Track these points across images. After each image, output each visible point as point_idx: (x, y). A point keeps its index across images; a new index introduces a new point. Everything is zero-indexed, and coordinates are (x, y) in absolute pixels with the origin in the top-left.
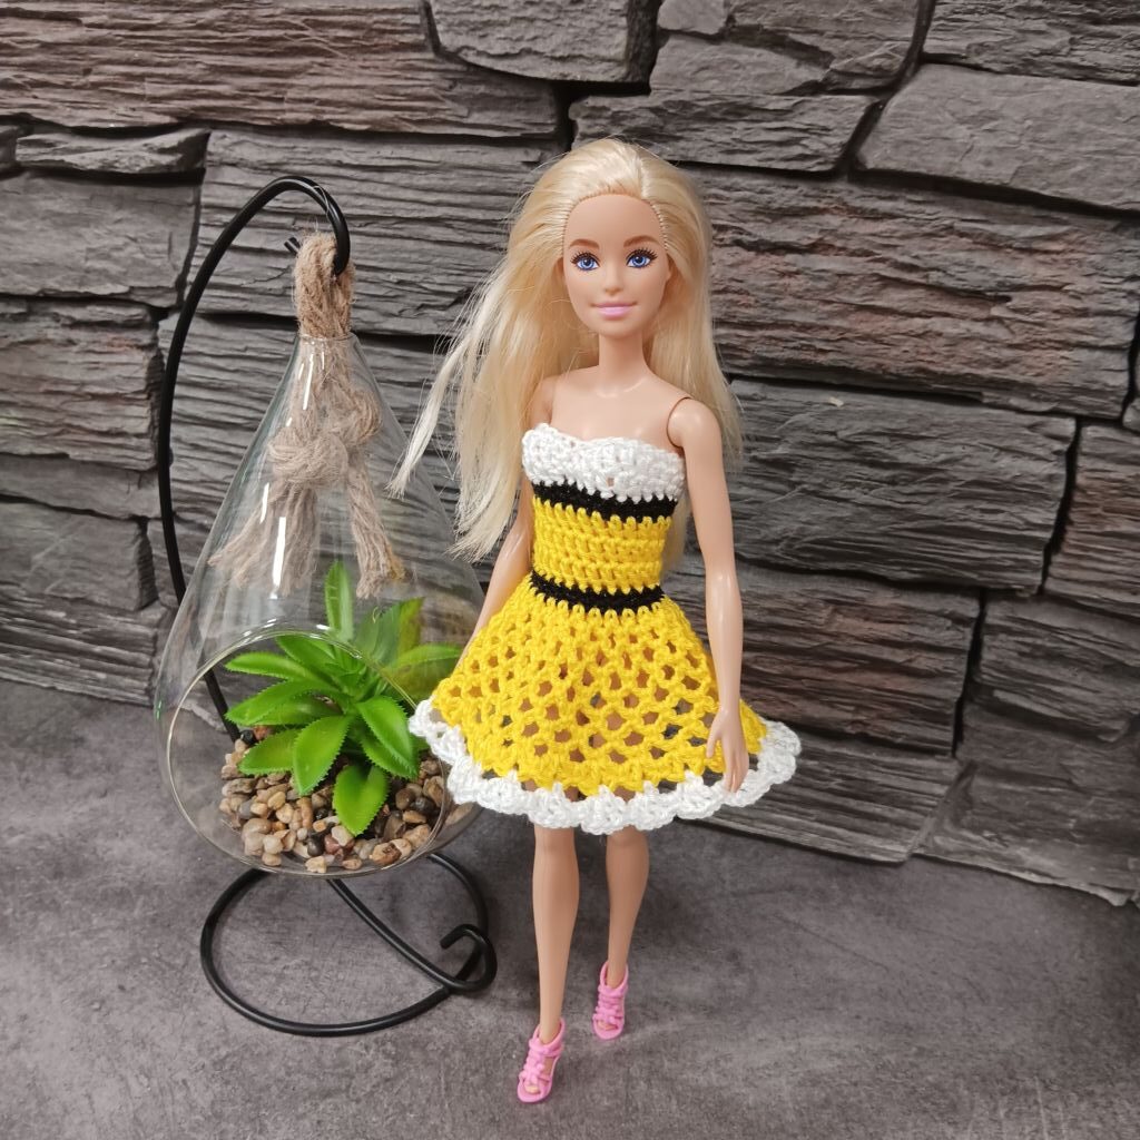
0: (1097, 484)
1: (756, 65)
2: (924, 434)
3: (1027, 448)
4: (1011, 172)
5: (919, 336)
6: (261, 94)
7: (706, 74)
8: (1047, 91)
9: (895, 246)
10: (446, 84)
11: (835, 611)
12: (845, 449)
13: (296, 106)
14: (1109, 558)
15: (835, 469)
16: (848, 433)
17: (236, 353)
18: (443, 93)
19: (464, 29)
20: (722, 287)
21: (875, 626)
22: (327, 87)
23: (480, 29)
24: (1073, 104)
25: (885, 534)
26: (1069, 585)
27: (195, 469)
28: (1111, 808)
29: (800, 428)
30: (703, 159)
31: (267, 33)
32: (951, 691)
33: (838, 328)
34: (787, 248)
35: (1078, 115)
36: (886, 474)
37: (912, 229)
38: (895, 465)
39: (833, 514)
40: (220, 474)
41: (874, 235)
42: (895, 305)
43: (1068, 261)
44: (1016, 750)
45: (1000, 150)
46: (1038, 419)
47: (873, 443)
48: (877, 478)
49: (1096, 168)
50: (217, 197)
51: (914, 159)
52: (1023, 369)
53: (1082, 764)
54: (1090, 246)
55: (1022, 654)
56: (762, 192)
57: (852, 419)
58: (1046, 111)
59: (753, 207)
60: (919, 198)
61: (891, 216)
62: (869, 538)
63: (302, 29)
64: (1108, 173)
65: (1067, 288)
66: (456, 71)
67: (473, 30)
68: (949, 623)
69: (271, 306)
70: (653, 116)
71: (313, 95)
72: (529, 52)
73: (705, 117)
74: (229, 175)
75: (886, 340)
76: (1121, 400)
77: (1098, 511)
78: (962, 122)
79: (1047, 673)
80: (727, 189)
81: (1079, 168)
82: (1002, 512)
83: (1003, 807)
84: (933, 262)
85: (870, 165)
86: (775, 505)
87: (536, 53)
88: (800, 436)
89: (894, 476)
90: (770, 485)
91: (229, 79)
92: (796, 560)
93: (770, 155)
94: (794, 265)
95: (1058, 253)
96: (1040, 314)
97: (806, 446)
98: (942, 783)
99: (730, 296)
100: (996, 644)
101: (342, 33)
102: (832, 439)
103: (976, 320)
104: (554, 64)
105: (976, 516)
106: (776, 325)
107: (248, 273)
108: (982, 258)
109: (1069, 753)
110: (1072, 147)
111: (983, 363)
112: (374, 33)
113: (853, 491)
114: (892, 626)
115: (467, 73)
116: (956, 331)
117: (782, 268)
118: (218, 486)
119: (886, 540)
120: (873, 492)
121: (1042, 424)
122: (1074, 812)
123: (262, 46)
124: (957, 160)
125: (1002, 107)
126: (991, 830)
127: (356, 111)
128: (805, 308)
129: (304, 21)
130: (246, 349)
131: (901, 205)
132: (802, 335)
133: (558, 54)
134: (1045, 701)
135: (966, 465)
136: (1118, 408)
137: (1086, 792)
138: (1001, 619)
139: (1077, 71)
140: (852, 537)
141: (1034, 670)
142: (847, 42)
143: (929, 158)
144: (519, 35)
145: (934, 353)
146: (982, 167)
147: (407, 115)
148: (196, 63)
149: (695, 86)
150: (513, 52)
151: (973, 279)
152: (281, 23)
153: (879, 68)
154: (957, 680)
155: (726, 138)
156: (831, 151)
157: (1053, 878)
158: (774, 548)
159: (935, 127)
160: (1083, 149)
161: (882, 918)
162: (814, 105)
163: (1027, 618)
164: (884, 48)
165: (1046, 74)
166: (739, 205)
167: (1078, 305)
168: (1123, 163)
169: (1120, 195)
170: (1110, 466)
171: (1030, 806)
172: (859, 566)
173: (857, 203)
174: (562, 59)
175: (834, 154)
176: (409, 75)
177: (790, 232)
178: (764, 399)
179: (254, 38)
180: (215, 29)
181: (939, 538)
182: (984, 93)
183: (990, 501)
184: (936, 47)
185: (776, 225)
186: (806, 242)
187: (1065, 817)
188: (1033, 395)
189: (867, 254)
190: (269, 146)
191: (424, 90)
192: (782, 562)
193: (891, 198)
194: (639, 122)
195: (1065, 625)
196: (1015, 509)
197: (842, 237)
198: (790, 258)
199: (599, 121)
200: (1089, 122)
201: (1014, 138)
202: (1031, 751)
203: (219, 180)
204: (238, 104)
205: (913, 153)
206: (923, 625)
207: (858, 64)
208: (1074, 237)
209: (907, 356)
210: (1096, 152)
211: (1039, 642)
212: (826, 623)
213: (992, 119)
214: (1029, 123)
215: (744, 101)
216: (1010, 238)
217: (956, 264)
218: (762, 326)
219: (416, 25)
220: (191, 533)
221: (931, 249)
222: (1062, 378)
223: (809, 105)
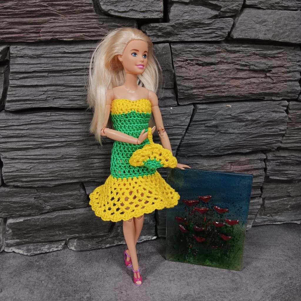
0: (294, 116)
1: (200, 10)
2: (253, 111)
3: (278, 110)
4: (271, 36)
5: (249, 84)
6: (30, 31)
7: (186, 14)
8: (277, 14)
9: (241, 60)
10: (101, 23)
11: (231, 165)
12: (233, 119)
13: (44, 34)
14: (296, 135)
15: (230, 125)
16: (234, 114)
17: (27, 123)
18: (100, 26)
19: (109, 4)
20: (195, 77)
21: (242, 167)
22: (57, 26)
23: (114, 4)
24: (284, 17)
25: (244, 140)
26: (287, 144)
27: (14, 167)
28: (298, 199)
29: (220, 115)
30: (186, 40)
31: (34, 9)
32: (261, 180)
33: (227, 85)
34: (212, 64)
35: (285, 19)
36: (244, 124)
37: (244, 55)
38: (247, 121)
39: (230, 138)
40: (25, 166)
41: (234, 57)
42: (242, 76)
43: (283, 59)
44: (276, 191)
45: (268, 30)
46: (280, 102)
47: (241, 116)
48: (242, 125)
49: (291, 33)
50: (17, 69)
51: (247, 34)
52: (276, 89)
53: (292, 190)
54: (288, 54)
55: (277, 165)
56: (203, 48)
57: (235, 110)
58: (278, 19)
59: (201, 53)
60: (246, 46)
61: (239, 52)
62: (240, 143)
63: (47, 7)
64: (294, 34)
65: (285, 66)
66: (104, 18)
67: (112, 4)
68: (260, 161)
69: (42, 104)
70: (171, 28)
71: (52, 30)
72: (132, 10)
73: (186, 28)
74: (20, 61)
75: (240, 86)
76: (298, 93)
77: (294, 123)
78: (257, 24)
79: (284, 169)
80: (192, 48)
81: (287, 33)
82: (274, 128)
83: (273, 207)
84: (251, 63)
85: (235, 37)
86: (212, 138)
87: (134, 10)
88: (220, 117)
89: (247, 124)
90: (210, 133)
91: (17, 27)
92: (218, 153)
93: (206, 37)
94: (214, 68)
95: (281, 57)
96: (279, 73)
97: (222, 120)
98: (259, 205)
99: (197, 80)
100: (271, 164)
101: (62, 8)
102: (230, 116)
103: (262, 78)
104: (141, 13)
105: (267, 131)
106: (211, 86)
107: (31, 94)
108: (264, 61)
109: (288, 188)
110: (285, 28)
111: (266, 89)
112: (74, 7)
113: (235, 130)
114: (246, 166)
115: (108, 19)
116: (258, 81)
117: (211, 70)
118: (24, 171)
119: (244, 142)
120: (240, 129)
121: (281, 103)
122: (290, 203)
123: (30, 14)
124: (257, 34)
125: (267, 18)
126: (269, 214)
127: (69, 34)
128: (218, 80)
129: (47, 4)
130: (31, 121)
131: (241, 48)
132: (218, 88)
133: (142, 10)
134: (283, 176)
135: (265, 117)
136: (298, 96)
137: (293, 197)
138: (272, 157)
139: (283, 8)
140: (235, 143)
141: (281, 169)
142: (226, 3)
143: (250, 34)
144: (128, 5)
145: (253, 88)
146: (264, 36)
147: (87, 34)
148: (3, 22)
149: (183, 18)
150: (127, 10)
151: (263, 66)
152: (38, 5)
153: (235, 10)
154: (263, 176)
155: (192, 33)
156: (224, 34)
157: (283, 222)
158: (212, 151)
159: (251, 25)
160: (288, 28)
161: (254, 246)
162: (218, 21)
163: (279, 155)
164: (236, 4)
165: (276, 9)
166: (197, 53)
167: (288, 70)
168: (297, 31)
169: (297, 40)
170: (296, 111)
171: (280, 205)
172: (235, 151)
173: (229, 49)
174: (143, 12)
175: (226, 35)
176: (87, 21)
177: (211, 59)
178: (209, 108)
179: (28, 11)
180: (11, 9)
181: (258, 139)
182: (262, 15)
183: (271, 126)
184: (249, 3)
185: (207, 58)
186: (217, 61)
187: (288, 205)
188: (278, 96)
189: (233, 63)
190: (36, 49)
191: (94, 25)
192: (214, 155)
193: (238, 47)
194: (168, 30)
195: (288, 155)
196: (277, 127)
197: (225, 59)
198: (212, 66)
199: (153, 31)
200: (288, 21)
201: (271, 27)
202: (280, 190)
203: (16, 63)
204: (22, 35)
205: (246, 33)
206: (254, 164)
207: (229, 9)
208: (284, 52)
209: (246, 90)
210: (291, 29)
211: (282, 161)
212: (230, 169)
213: (265, 22)
214: (274, 22)
215: (198, 21)
216: (270, 54)
217: (258, 63)
218: (206, 87)
219: (90, 3)
220: (12, 190)
221: (249, 60)
222: (286, 90)
223: (216, 22)
